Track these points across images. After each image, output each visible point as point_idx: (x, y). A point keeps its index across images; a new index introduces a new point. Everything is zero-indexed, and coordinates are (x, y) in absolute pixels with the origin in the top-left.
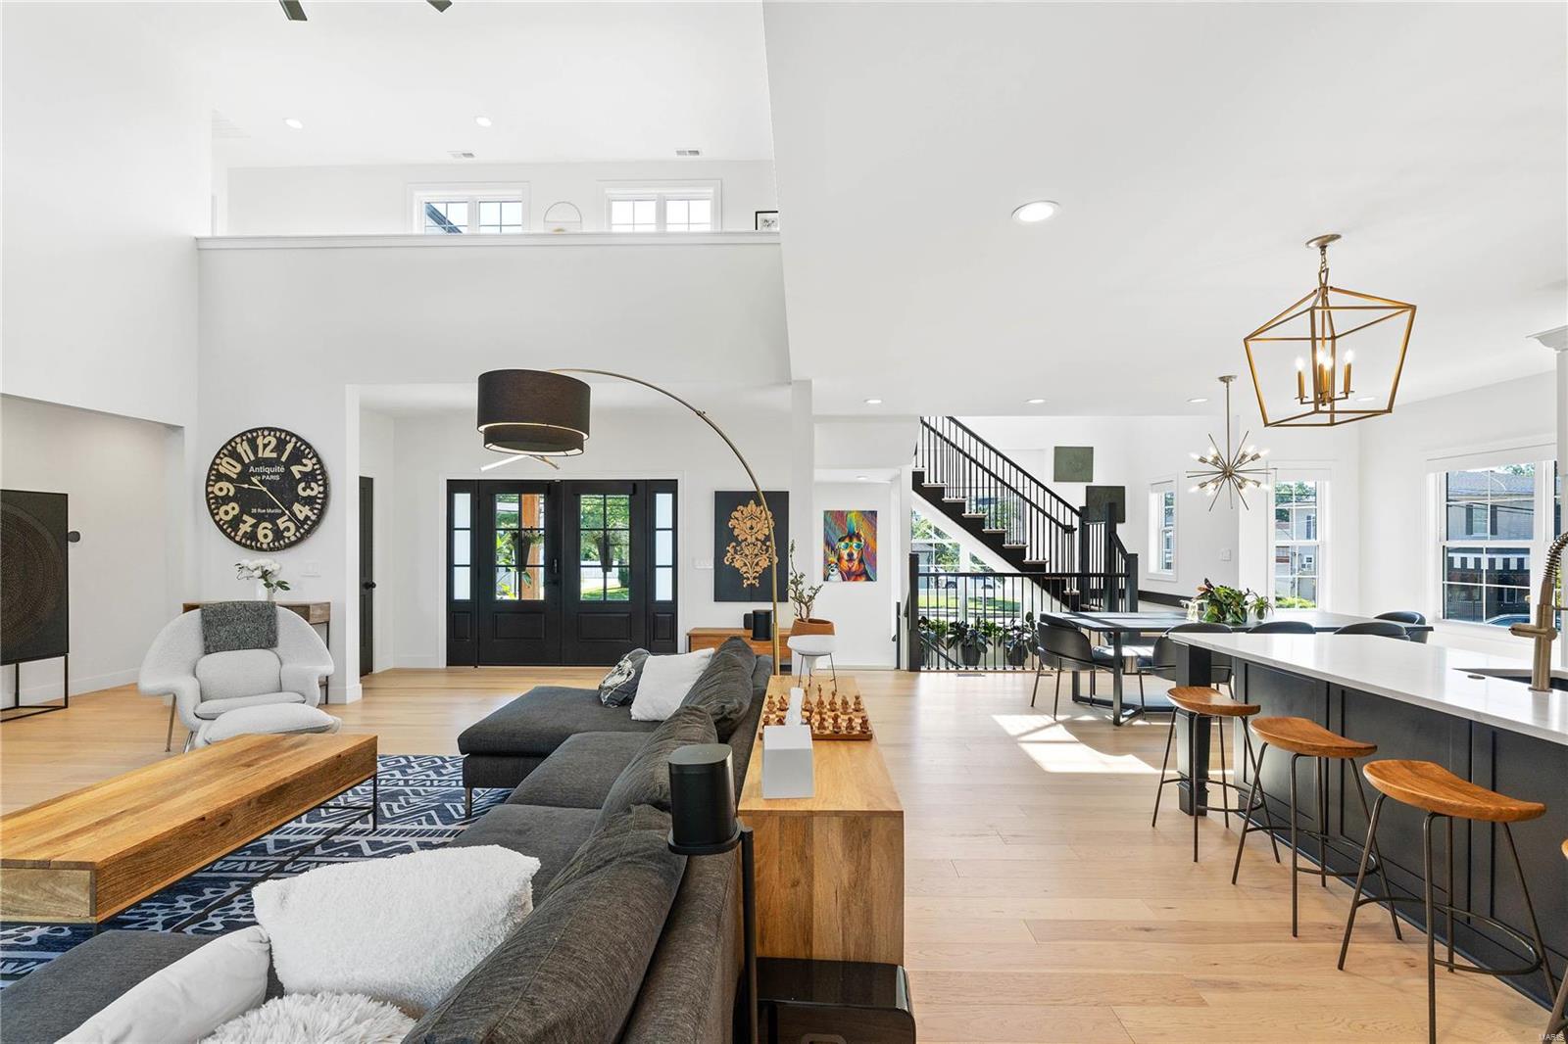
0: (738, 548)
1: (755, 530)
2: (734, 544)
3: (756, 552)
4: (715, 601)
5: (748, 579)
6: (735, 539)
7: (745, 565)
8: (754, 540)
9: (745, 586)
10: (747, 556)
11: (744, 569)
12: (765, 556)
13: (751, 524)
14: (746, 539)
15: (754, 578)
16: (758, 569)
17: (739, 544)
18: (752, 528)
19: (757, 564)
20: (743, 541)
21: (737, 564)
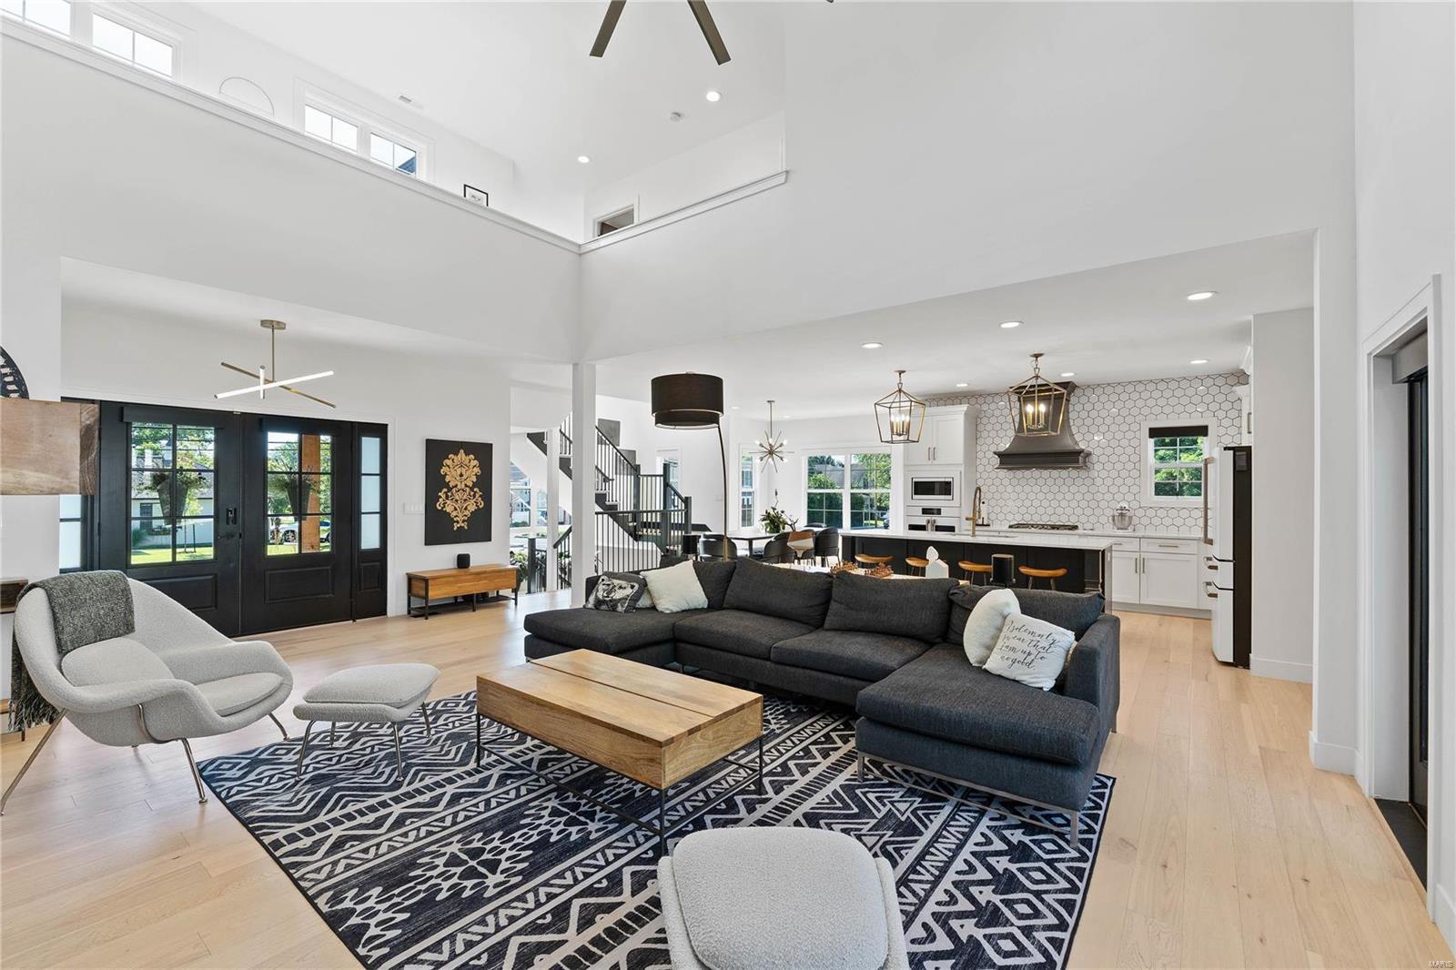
0: (449, 494)
1: (465, 477)
2: (445, 490)
3: (465, 497)
4: (426, 544)
5: (458, 522)
6: (447, 486)
7: (456, 509)
8: (463, 487)
9: (455, 529)
10: (457, 501)
11: (454, 514)
12: (473, 501)
13: (460, 470)
14: (456, 486)
15: (463, 522)
16: (467, 513)
17: (450, 489)
18: (461, 475)
19: (466, 509)
20: (453, 487)
21: (448, 509)
